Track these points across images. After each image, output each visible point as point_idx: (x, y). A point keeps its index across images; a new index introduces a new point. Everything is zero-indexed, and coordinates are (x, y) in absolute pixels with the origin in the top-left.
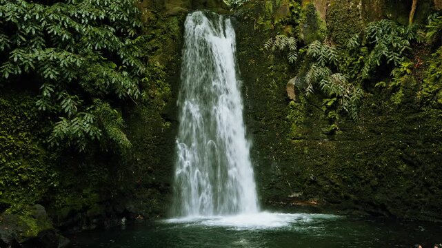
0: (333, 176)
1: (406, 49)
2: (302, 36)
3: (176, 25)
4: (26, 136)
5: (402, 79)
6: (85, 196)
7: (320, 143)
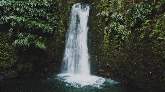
0: (116, 65)
1: (149, 14)
2: (111, 11)
3: (70, 8)
4: (8, 45)
5: (145, 27)
6: (28, 65)
7: (113, 52)
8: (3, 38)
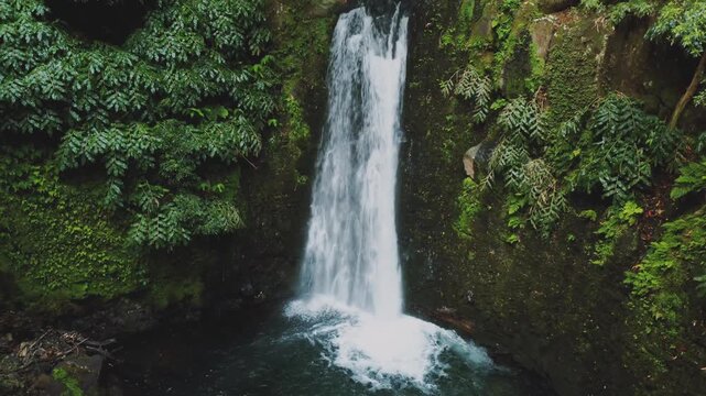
0: (498, 303)
1: (641, 182)
2: (501, 83)
3: (324, 32)
7: (492, 252)
8: (83, 206)
